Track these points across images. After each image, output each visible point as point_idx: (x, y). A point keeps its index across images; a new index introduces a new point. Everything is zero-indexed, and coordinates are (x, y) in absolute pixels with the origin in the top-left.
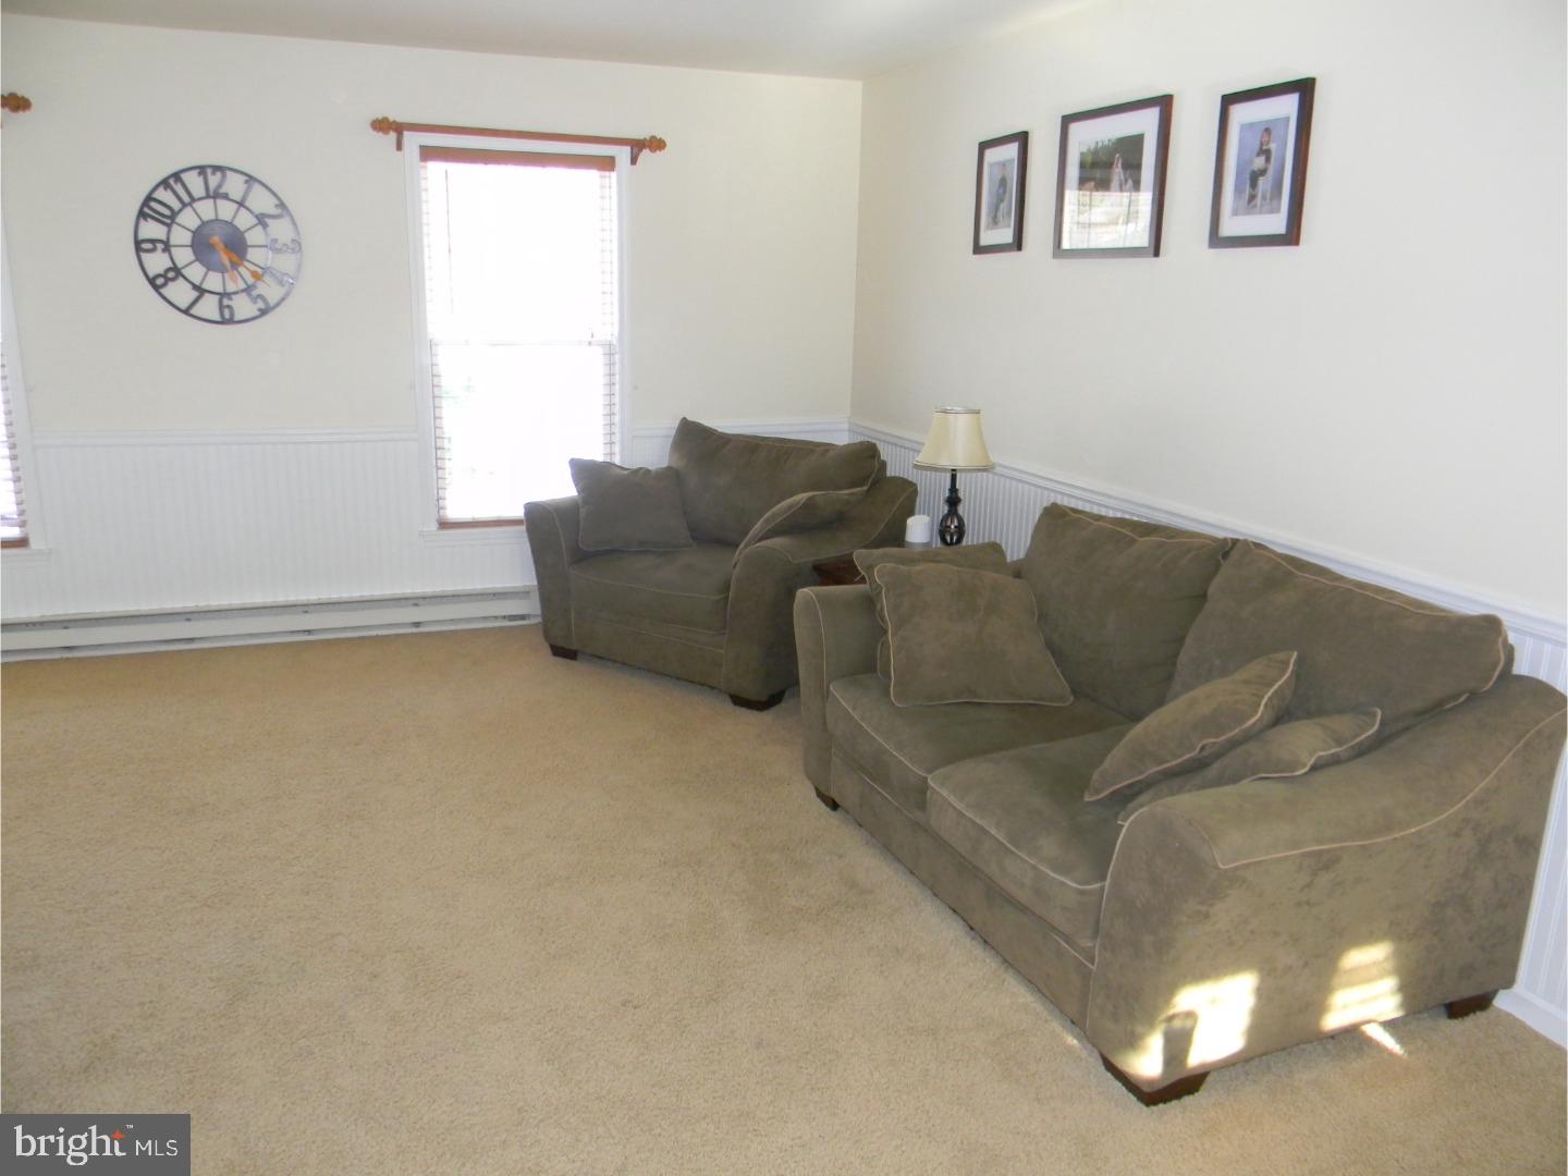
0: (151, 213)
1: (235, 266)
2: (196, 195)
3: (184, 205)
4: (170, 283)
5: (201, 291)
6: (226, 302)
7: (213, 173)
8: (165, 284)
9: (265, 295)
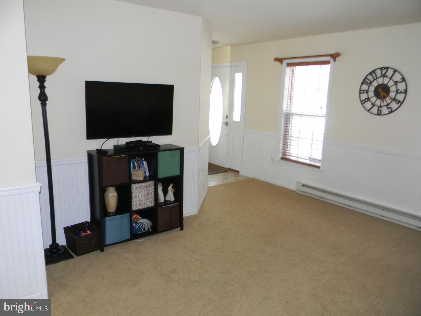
0: (365, 83)
1: (385, 97)
2: (378, 77)
3: (374, 80)
4: (366, 103)
5: (374, 105)
6: (380, 109)
7: (384, 69)
8: (364, 103)
9: (392, 107)
